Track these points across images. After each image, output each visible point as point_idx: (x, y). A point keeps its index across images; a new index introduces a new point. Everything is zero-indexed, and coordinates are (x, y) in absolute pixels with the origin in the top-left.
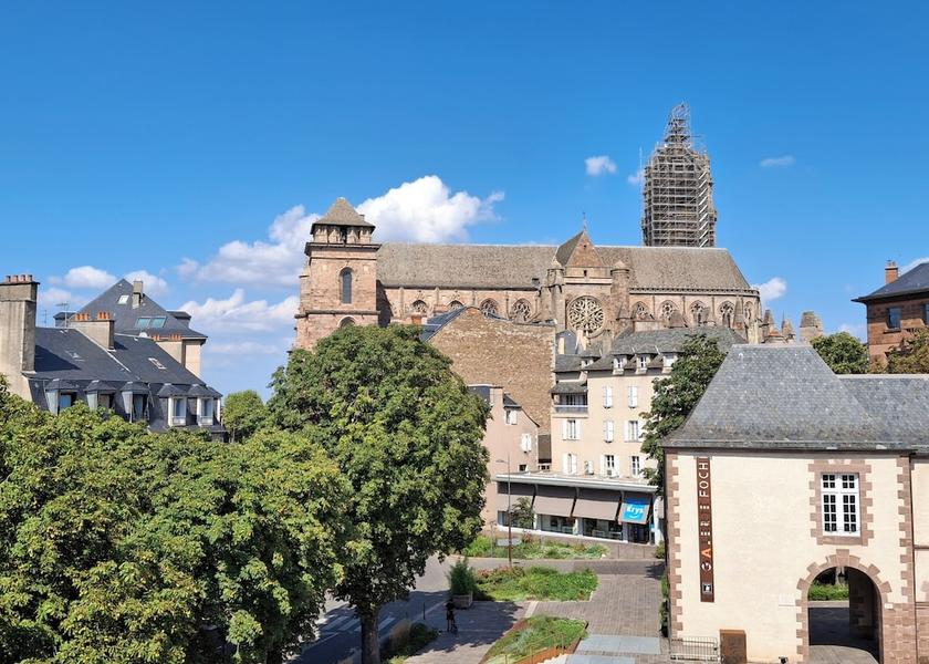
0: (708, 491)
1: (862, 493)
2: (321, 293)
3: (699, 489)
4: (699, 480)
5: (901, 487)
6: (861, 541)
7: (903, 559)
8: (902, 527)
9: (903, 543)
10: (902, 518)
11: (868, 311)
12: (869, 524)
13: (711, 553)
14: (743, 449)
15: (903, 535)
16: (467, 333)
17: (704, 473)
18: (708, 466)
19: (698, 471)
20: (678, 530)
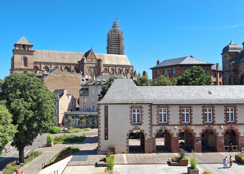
0: (107, 114)
1: (141, 113)
2: (17, 63)
3: (105, 113)
4: (105, 111)
5: (149, 112)
6: (140, 124)
7: (149, 128)
8: (149, 121)
9: (149, 124)
10: (149, 119)
11: (153, 71)
12: (142, 120)
13: (107, 129)
14: (116, 104)
15: (149, 122)
16: (58, 75)
17: (106, 110)
18: (107, 108)
19: (105, 109)
20: (100, 123)
